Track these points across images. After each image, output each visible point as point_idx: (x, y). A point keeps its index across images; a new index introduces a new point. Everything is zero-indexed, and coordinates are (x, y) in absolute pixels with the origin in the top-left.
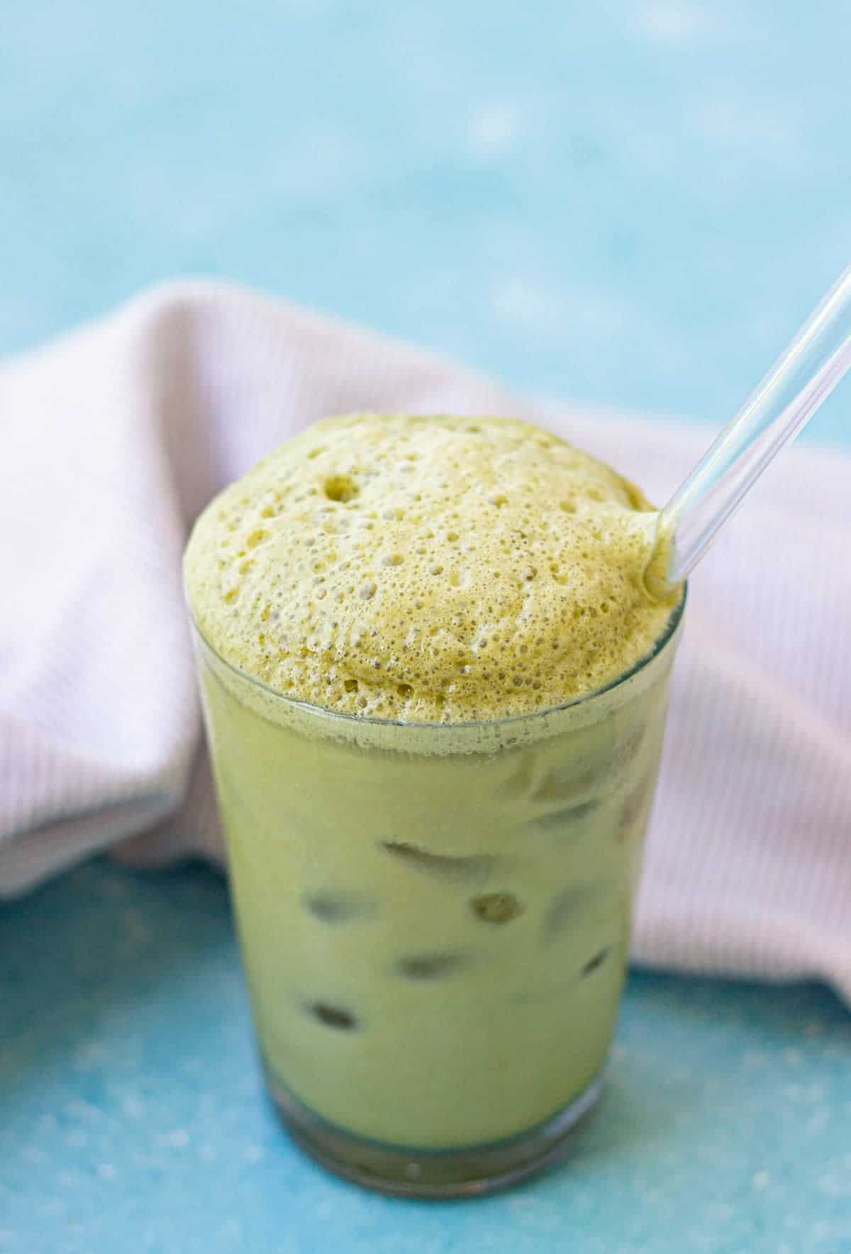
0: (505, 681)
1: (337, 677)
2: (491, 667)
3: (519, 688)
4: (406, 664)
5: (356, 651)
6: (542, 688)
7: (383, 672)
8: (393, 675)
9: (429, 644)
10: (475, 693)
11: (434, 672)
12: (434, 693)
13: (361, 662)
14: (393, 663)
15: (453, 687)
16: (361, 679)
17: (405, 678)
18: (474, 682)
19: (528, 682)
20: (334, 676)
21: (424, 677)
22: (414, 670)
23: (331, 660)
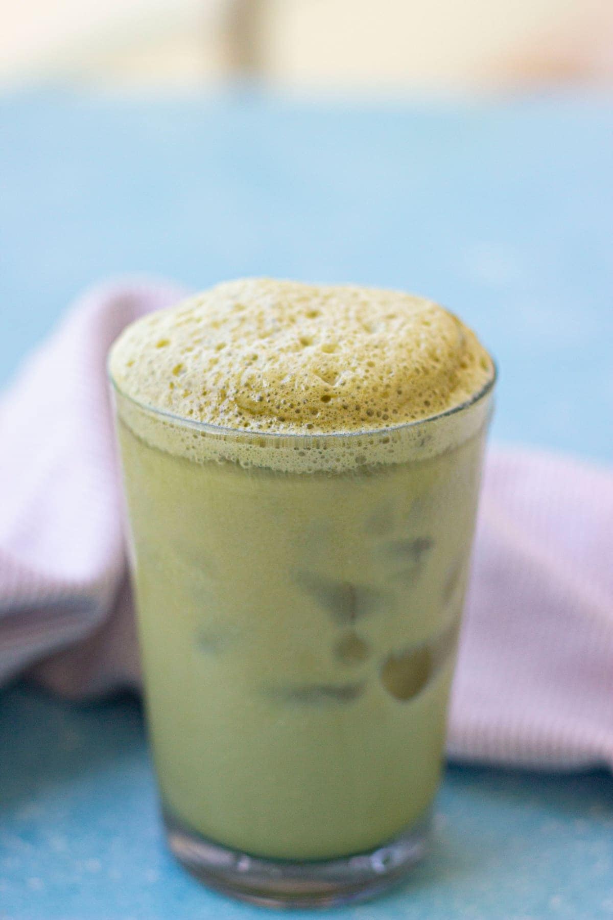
0: (360, 412)
1: (228, 408)
2: (348, 400)
3: (370, 418)
4: (283, 397)
5: (245, 389)
6: (389, 419)
7: (264, 404)
8: (272, 406)
9: (302, 383)
10: (335, 419)
11: (305, 403)
12: (304, 420)
13: (248, 397)
14: (273, 396)
15: (319, 415)
16: (247, 409)
17: (281, 408)
18: (336, 410)
19: (378, 415)
20: (226, 408)
21: (297, 407)
22: (289, 402)
23: (225, 395)
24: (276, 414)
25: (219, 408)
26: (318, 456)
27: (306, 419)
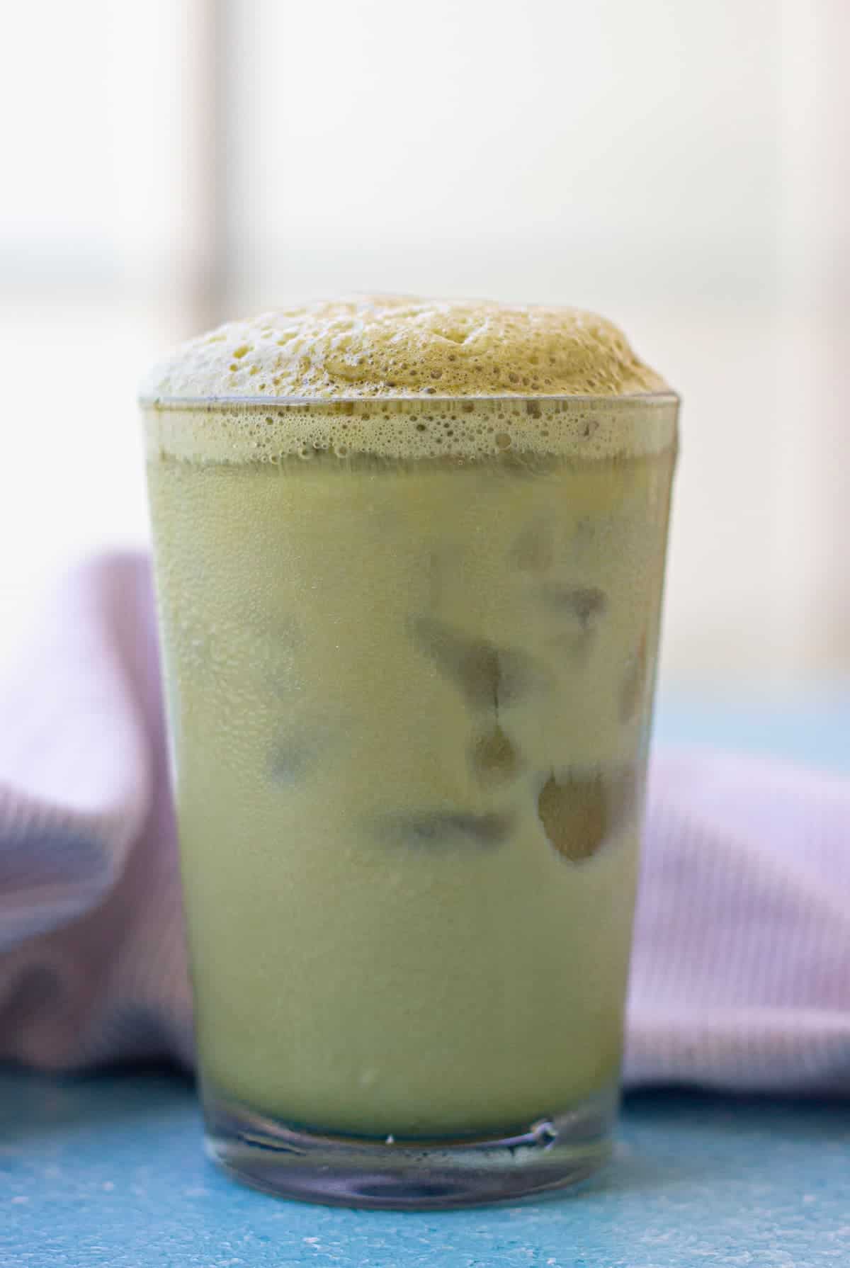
0: (500, 376)
1: (315, 377)
2: (482, 361)
3: (513, 385)
4: (391, 357)
5: (338, 353)
6: (540, 388)
7: (365, 367)
8: (377, 368)
9: (417, 340)
10: (465, 382)
11: (422, 363)
12: (422, 384)
13: (343, 361)
14: (376, 358)
15: (444, 377)
16: (342, 376)
17: (389, 370)
18: (466, 372)
19: (525, 381)
20: (311, 377)
21: (412, 368)
22: (400, 362)
23: (309, 363)
24: (382, 378)
25: (302, 378)
26: (444, 431)
27: (425, 382)
